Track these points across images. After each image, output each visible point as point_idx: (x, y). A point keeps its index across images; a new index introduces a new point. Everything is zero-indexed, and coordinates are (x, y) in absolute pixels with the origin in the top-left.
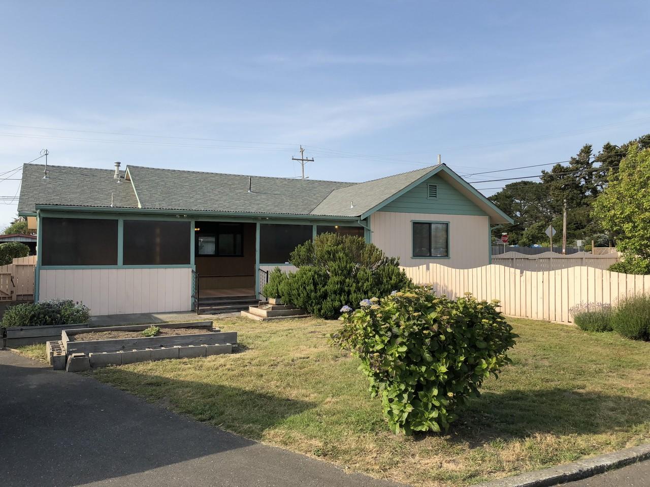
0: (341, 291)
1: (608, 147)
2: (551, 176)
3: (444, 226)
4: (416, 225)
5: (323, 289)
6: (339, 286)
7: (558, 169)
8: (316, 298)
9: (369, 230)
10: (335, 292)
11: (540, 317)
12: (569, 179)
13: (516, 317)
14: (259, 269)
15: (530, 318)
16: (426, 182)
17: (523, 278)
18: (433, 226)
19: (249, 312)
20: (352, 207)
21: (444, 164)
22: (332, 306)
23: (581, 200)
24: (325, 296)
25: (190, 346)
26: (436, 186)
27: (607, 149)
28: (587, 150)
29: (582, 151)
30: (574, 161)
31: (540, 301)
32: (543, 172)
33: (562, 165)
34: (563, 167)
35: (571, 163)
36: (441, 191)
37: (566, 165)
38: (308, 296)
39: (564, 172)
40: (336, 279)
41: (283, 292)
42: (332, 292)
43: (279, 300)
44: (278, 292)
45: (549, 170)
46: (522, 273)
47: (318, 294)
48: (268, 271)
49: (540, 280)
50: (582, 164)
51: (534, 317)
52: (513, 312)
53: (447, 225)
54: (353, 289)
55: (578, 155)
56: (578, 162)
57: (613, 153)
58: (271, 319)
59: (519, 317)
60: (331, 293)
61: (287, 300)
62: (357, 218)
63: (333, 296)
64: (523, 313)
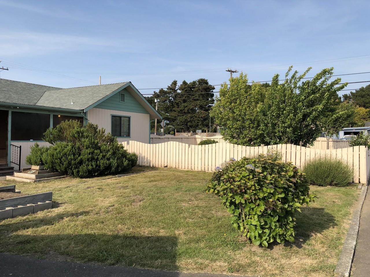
0: (93, 159)
1: (185, 83)
2: (158, 95)
3: (128, 119)
4: (113, 117)
5: (79, 158)
6: (91, 156)
7: (162, 91)
8: (75, 164)
9: (87, 119)
10: (88, 160)
11: (200, 169)
12: (167, 97)
13: (185, 170)
14: (11, 145)
15: (193, 170)
16: (119, 92)
17: (190, 149)
18: (122, 118)
19: (14, 176)
20: (72, 103)
21: (130, 82)
22: (87, 169)
23: (172, 108)
24: (81, 163)
25: (19, 207)
26: (124, 95)
27: (184, 83)
28: (175, 83)
29: (173, 83)
30: (169, 88)
31: (200, 161)
32: (154, 92)
33: (164, 89)
34: (164, 91)
35: (167, 89)
36: (127, 98)
37: (166, 90)
38: (69, 164)
39: (165, 93)
40: (88, 151)
41: (46, 161)
42: (86, 159)
43: (42, 167)
44: (41, 161)
45: (157, 91)
46: (189, 146)
47: (77, 161)
48: (21, 146)
49: (200, 150)
50: (173, 90)
51: (196, 169)
52: (183, 167)
53: (129, 118)
54: (100, 157)
55: (171, 85)
56: (171, 89)
57: (187, 86)
58: (40, 180)
59: (187, 170)
60: (85, 161)
61: (50, 166)
62: (81, 111)
63: (87, 163)
64: (190, 167)
